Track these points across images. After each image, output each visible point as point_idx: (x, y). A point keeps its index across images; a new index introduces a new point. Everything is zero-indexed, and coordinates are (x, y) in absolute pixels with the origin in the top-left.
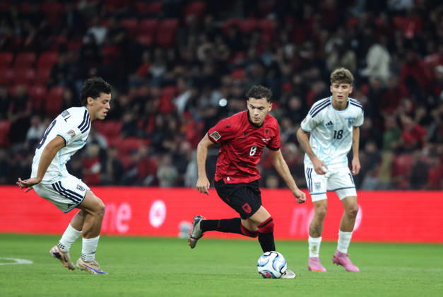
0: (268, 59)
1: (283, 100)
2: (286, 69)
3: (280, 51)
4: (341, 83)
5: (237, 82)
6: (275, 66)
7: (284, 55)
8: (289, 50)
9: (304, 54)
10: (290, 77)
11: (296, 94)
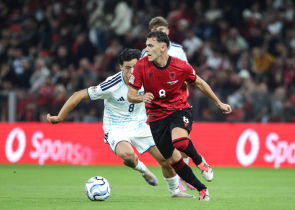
0: (39, 16)
1: (53, 48)
2: (54, 24)
3: (49, 9)
4: (158, 26)
5: (15, 34)
6: (45, 21)
7: (53, 12)
8: (57, 7)
9: (69, 11)
10: (58, 30)
11: (62, 44)
